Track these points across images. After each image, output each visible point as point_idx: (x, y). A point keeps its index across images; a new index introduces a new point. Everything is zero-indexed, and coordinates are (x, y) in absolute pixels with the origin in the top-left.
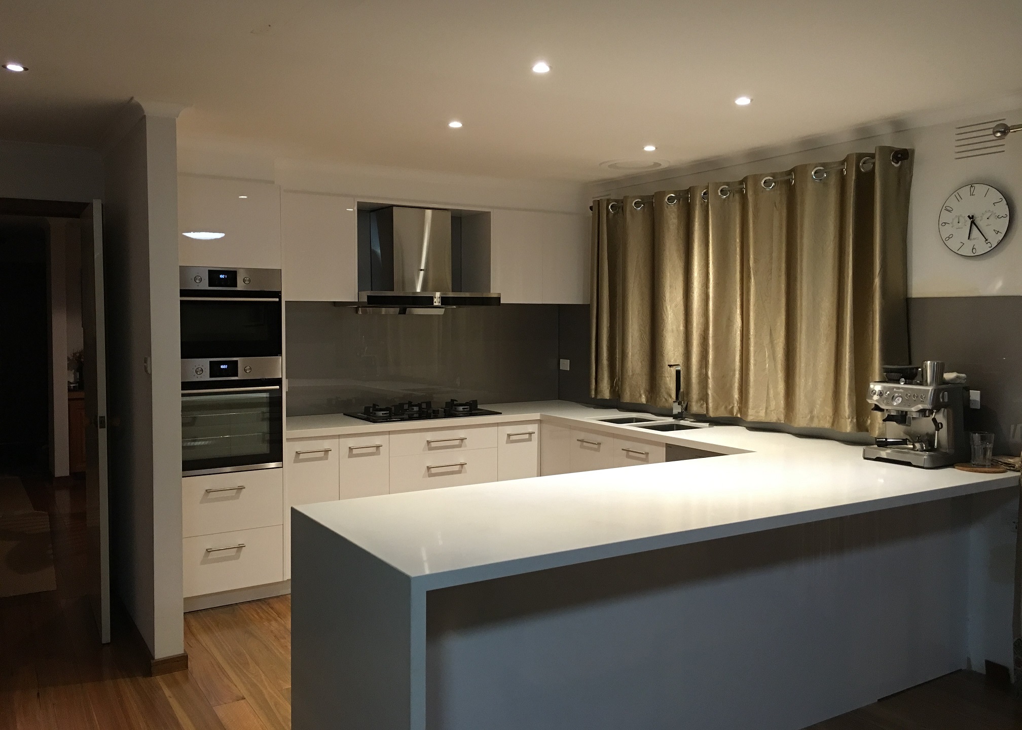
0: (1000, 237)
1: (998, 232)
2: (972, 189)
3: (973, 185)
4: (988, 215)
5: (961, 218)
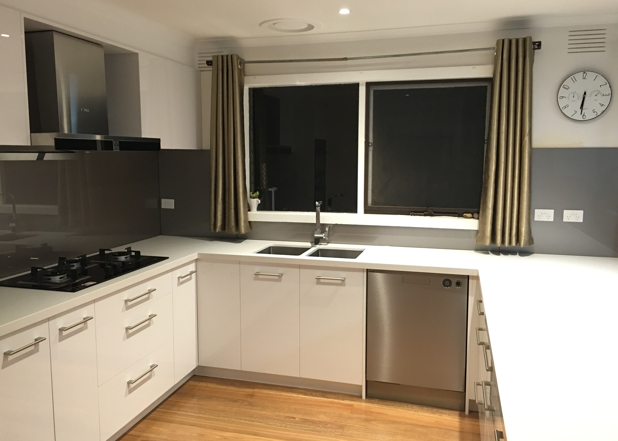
0: (604, 108)
1: (603, 105)
2: (585, 75)
3: (585, 72)
4: (596, 93)
5: (575, 94)
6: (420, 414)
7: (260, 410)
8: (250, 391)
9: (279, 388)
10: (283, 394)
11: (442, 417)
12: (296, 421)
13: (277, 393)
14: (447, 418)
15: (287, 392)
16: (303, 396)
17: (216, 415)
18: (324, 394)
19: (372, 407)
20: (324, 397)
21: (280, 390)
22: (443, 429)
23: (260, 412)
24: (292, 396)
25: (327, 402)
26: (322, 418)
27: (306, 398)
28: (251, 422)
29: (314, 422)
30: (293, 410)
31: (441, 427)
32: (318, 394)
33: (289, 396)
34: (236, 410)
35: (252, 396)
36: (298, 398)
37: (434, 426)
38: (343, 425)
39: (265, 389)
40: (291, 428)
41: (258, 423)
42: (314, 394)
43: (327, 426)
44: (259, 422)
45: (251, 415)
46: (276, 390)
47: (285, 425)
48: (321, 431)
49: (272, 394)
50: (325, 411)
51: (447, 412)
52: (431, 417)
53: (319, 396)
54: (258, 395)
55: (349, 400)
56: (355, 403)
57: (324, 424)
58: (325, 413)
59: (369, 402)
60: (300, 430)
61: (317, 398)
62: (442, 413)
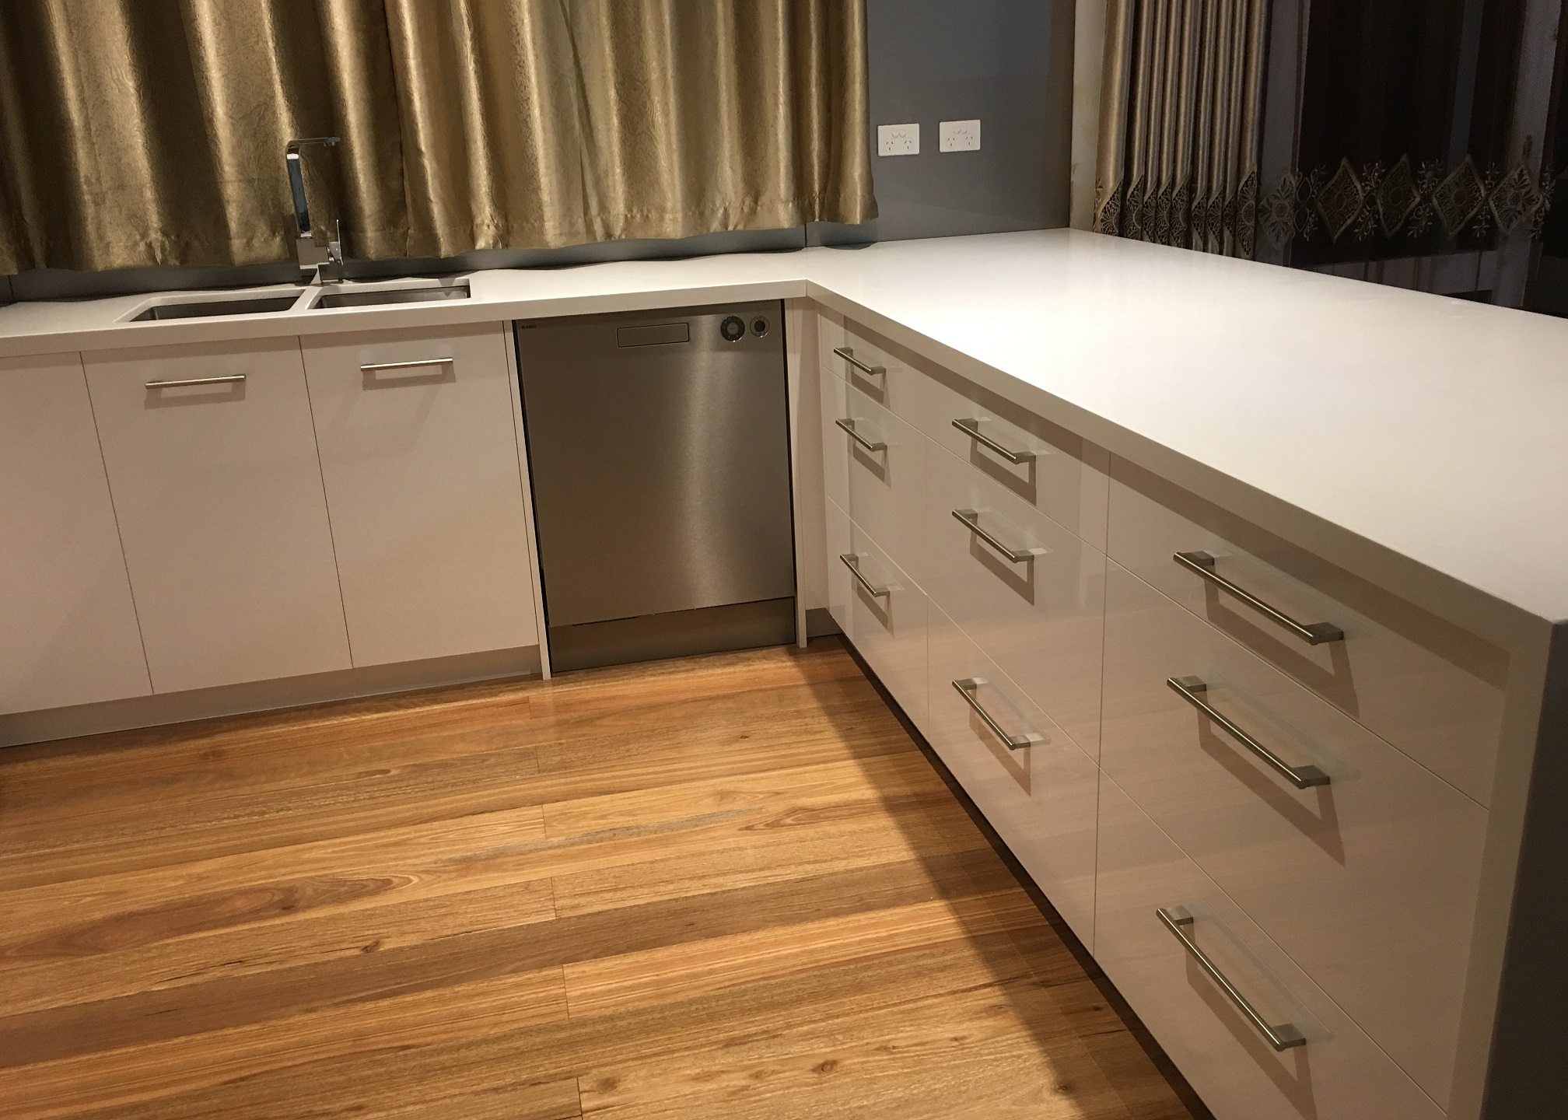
6: (700, 674)
7: (265, 782)
8: (202, 744)
9: (293, 714)
10: (312, 725)
11: (755, 667)
12: (393, 776)
13: (291, 728)
14: (766, 666)
15: (322, 717)
16: (376, 716)
17: (126, 831)
18: (434, 695)
19: (579, 691)
20: (435, 702)
21: (297, 719)
22: (772, 689)
23: (267, 787)
24: (346, 724)
25: (453, 712)
26: (463, 749)
27: (387, 717)
28: (256, 817)
29: (445, 766)
30: (368, 754)
31: (764, 687)
32: (415, 700)
33: (333, 726)
34: (189, 800)
35: (217, 754)
36: (365, 724)
37: (748, 689)
38: (529, 748)
39: (246, 727)
40: (388, 796)
41: (282, 813)
42: (403, 701)
43: (486, 763)
44: (282, 810)
45: (243, 799)
46: (286, 721)
47: (366, 796)
48: (481, 779)
49: (278, 733)
50: (461, 732)
51: (760, 653)
52: (730, 673)
53: (423, 704)
54: (237, 746)
55: (508, 691)
56: (533, 694)
57: (477, 761)
58: (463, 737)
59: (564, 681)
60: (419, 794)
61: (418, 710)
62: (749, 659)
